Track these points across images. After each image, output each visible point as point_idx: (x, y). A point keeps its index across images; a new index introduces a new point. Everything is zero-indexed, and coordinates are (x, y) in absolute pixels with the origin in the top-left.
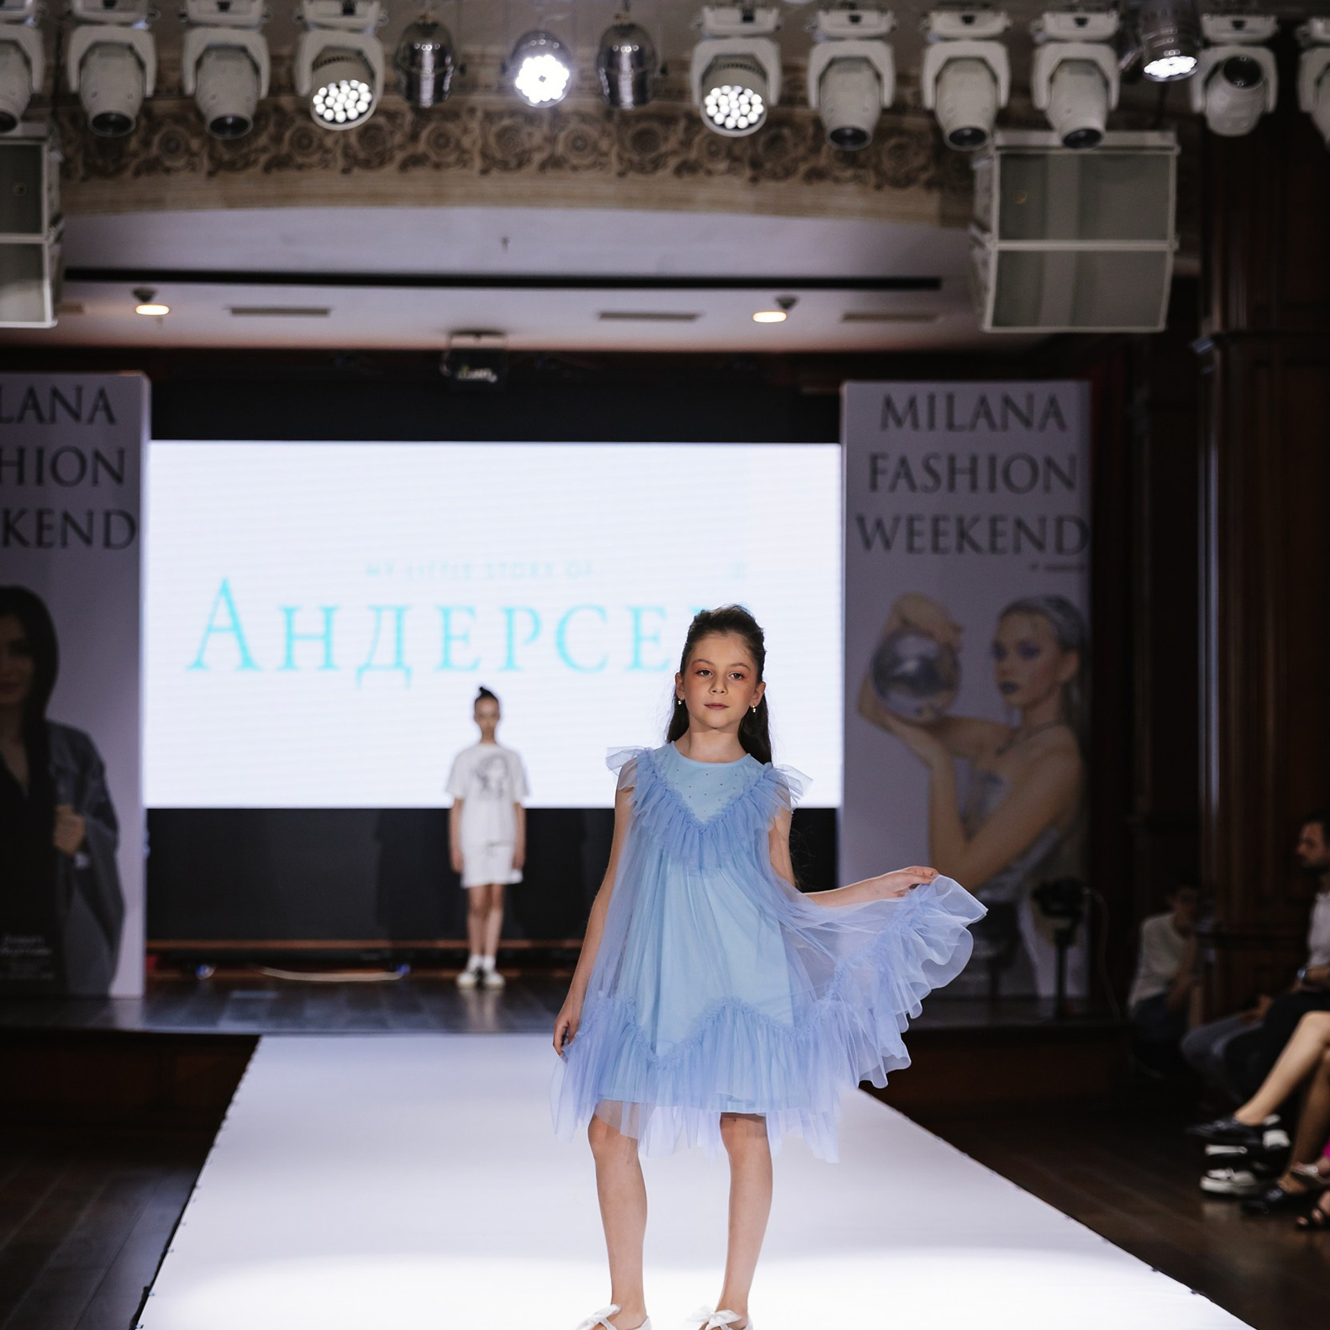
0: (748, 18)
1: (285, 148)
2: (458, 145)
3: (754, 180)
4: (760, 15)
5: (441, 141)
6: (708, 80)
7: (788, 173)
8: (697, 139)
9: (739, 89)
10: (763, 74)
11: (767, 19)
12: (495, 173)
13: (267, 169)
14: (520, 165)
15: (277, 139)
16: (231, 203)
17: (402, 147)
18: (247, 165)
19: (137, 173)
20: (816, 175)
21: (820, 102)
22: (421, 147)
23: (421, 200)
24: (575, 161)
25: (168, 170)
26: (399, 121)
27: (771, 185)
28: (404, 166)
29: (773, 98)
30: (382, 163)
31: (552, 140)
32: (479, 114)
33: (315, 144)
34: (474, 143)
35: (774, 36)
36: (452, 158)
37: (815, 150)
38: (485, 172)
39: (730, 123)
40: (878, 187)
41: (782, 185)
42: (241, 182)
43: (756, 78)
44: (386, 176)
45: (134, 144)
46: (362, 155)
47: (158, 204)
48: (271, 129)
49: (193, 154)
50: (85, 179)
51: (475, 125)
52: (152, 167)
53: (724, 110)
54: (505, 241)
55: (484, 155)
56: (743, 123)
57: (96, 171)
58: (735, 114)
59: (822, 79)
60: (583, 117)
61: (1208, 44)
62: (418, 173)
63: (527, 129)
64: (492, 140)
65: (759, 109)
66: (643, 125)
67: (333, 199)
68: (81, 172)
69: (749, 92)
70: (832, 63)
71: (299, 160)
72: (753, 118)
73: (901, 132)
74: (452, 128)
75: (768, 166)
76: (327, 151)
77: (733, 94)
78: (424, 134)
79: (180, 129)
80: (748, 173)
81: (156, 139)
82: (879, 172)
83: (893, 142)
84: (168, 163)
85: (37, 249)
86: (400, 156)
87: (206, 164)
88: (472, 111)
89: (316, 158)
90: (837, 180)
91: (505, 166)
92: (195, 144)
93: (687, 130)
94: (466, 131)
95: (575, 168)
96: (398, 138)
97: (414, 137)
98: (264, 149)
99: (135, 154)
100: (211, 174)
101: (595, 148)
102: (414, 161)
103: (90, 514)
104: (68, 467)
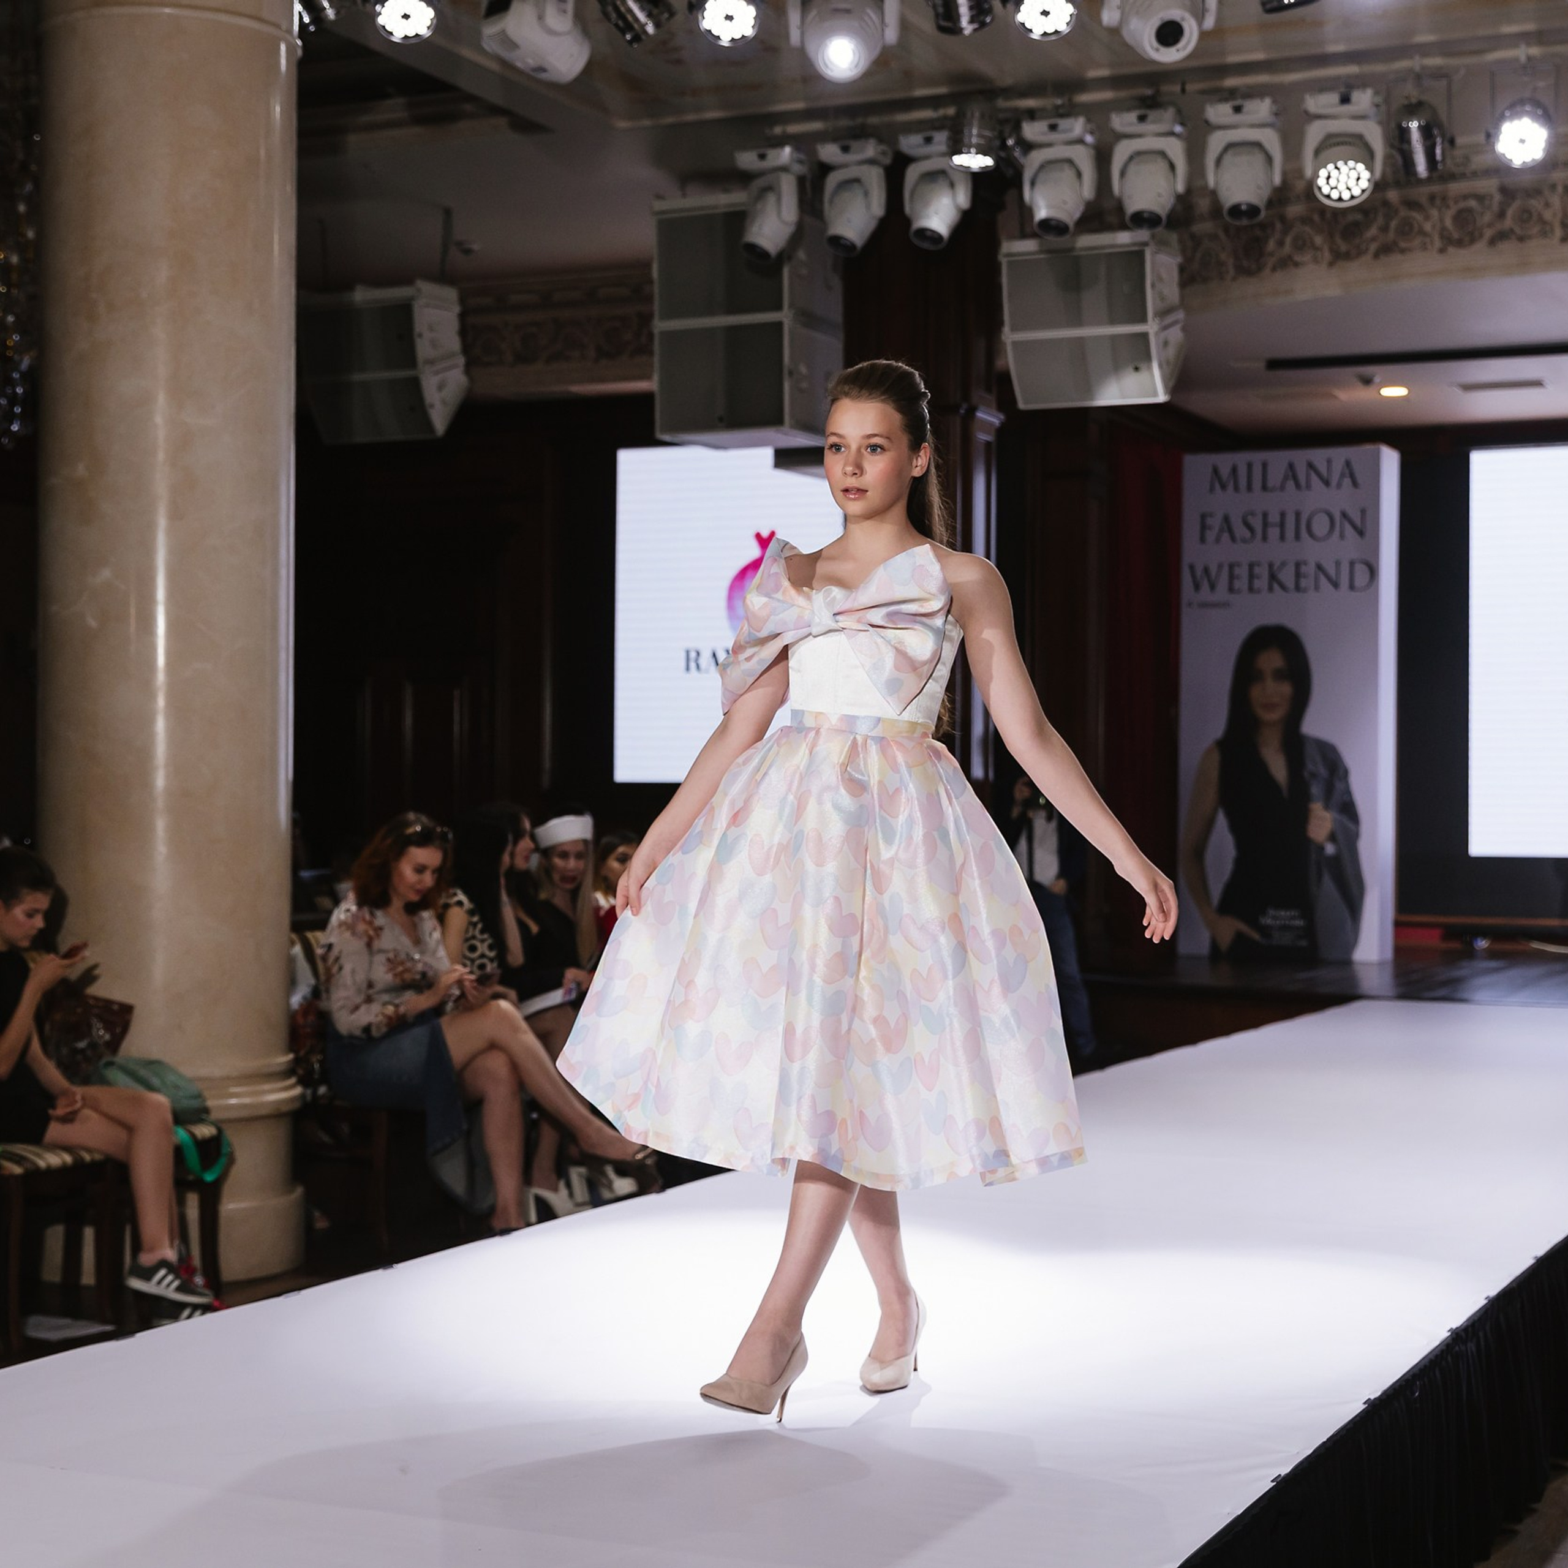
1: (1391, 235)
2: (1542, 221)
5: (1526, 216)
13: (1376, 255)
15: (1385, 229)
17: (1490, 225)
18: (1360, 253)
19: (1274, 269)
22: (1508, 223)
25: (1296, 265)
26: (1487, 202)
28: (1492, 242)
30: (1473, 241)
33: (1416, 229)
34: (1555, 215)
36: (1535, 230)
45: (1271, 245)
46: (1456, 235)
48: (1380, 220)
49: (1317, 249)
50: (1234, 279)
52: (1286, 263)
57: (1244, 271)
62: (1505, 246)
68: (1232, 272)
71: (1403, 245)
74: (1535, 204)
78: (1510, 213)
79: (1307, 229)
81: (1288, 240)
84: (1297, 259)
86: (1488, 233)
87: (1327, 255)
89: (1417, 242)
92: (1318, 240)
94: (1547, 205)
96: (1487, 218)
97: (1502, 215)
98: (1373, 239)
100: (1331, 264)
102: (1502, 236)
103: (1338, 564)
104: (1321, 525)
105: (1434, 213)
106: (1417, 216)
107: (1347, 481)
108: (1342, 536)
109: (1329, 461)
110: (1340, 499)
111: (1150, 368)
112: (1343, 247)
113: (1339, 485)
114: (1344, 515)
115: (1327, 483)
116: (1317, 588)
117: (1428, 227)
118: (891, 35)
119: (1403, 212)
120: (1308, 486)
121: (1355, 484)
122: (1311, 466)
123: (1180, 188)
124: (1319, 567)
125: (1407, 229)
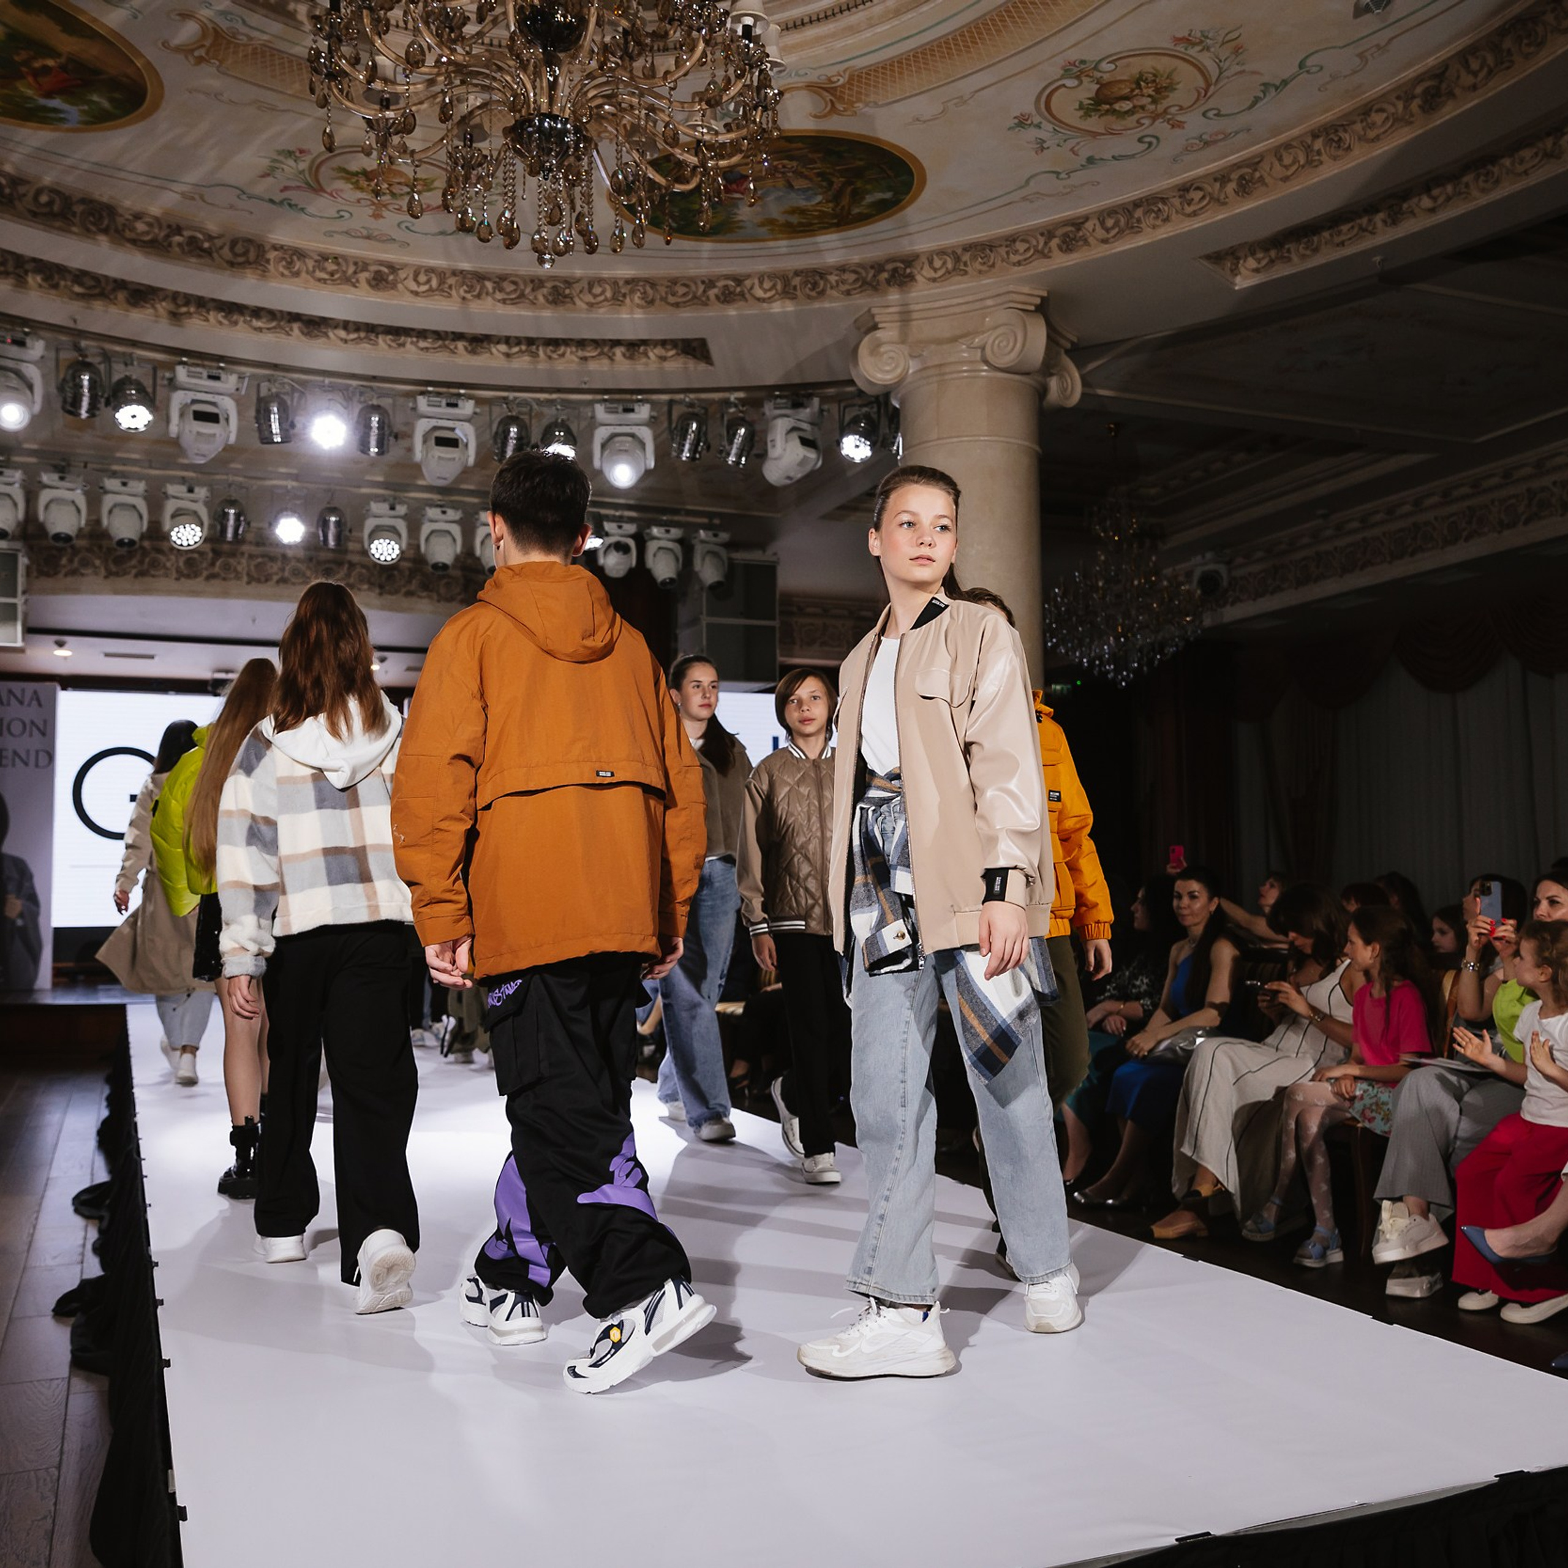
0: (392, 508)
1: (145, 566)
2: (235, 570)
3: (381, 594)
4: (398, 507)
6: (373, 536)
7: (396, 592)
8: (354, 574)
9: (388, 541)
10: (399, 535)
11: (401, 509)
12: (254, 584)
13: (136, 576)
14: (267, 580)
15: (141, 562)
16: (116, 592)
18: (125, 573)
19: (66, 575)
20: (410, 594)
21: (426, 550)
22: (217, 569)
23: (216, 595)
24: (293, 580)
25: (83, 575)
26: (205, 556)
27: (389, 597)
28: (208, 578)
29: (404, 546)
30: (196, 576)
31: (283, 570)
32: (246, 556)
33: (161, 565)
34: (243, 569)
35: (405, 517)
37: (409, 582)
38: (248, 583)
39: (382, 558)
40: (439, 601)
41: (394, 597)
42: (123, 582)
43: (395, 536)
44: (198, 583)
45: (64, 561)
46: (185, 572)
47: (76, 591)
48: (138, 557)
49: (96, 567)
50: (37, 577)
51: (244, 561)
52: (74, 572)
53: (380, 551)
54: (254, 621)
55: (248, 574)
56: (389, 558)
57: (41, 573)
58: (385, 554)
59: (427, 540)
60: (298, 560)
61: (607, 534)
62: (215, 582)
63: (270, 564)
64: (252, 568)
65: (397, 552)
66: (327, 566)
67: (169, 592)
68: (35, 574)
69: (393, 543)
70: (432, 532)
71: (153, 572)
72: (394, 556)
73: (449, 576)
74: (232, 561)
75: (387, 588)
76: (167, 569)
77: (385, 544)
78: (218, 563)
80: (377, 591)
81: (76, 560)
82: (439, 594)
83: (445, 581)
84: (83, 571)
85: (14, 606)
86: (205, 573)
87: (103, 572)
88: (243, 554)
89: (161, 572)
90: (420, 597)
91: (259, 581)
92: (97, 562)
93: (349, 568)
94: (239, 563)
95: (294, 584)
96: (204, 565)
97: (213, 564)
98: (134, 567)
99: (64, 566)
100: (106, 577)
101: (304, 575)
102: (212, 576)
103: (28, 752)
104: (16, 728)
105: (173, 557)
106: (162, 558)
107: (34, 703)
108: (31, 735)
109: (23, 690)
110: (30, 713)
111: (15, 625)
112: (114, 569)
113: (29, 705)
114: (32, 723)
115: (21, 703)
116: (14, 765)
117: (168, 564)
118: (37, 408)
119: (153, 555)
120: (9, 704)
121: (40, 705)
122: (10, 692)
123: (83, 522)
124: (15, 753)
125: (155, 564)
